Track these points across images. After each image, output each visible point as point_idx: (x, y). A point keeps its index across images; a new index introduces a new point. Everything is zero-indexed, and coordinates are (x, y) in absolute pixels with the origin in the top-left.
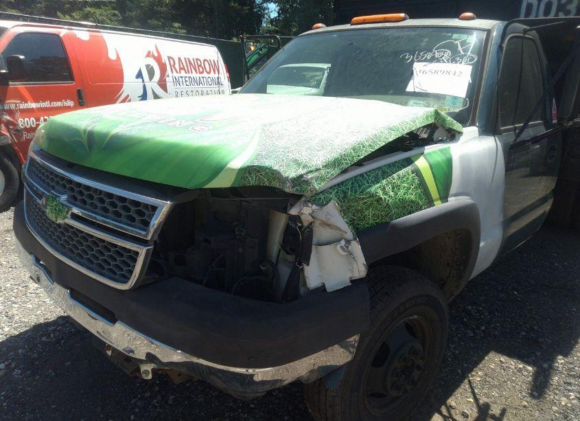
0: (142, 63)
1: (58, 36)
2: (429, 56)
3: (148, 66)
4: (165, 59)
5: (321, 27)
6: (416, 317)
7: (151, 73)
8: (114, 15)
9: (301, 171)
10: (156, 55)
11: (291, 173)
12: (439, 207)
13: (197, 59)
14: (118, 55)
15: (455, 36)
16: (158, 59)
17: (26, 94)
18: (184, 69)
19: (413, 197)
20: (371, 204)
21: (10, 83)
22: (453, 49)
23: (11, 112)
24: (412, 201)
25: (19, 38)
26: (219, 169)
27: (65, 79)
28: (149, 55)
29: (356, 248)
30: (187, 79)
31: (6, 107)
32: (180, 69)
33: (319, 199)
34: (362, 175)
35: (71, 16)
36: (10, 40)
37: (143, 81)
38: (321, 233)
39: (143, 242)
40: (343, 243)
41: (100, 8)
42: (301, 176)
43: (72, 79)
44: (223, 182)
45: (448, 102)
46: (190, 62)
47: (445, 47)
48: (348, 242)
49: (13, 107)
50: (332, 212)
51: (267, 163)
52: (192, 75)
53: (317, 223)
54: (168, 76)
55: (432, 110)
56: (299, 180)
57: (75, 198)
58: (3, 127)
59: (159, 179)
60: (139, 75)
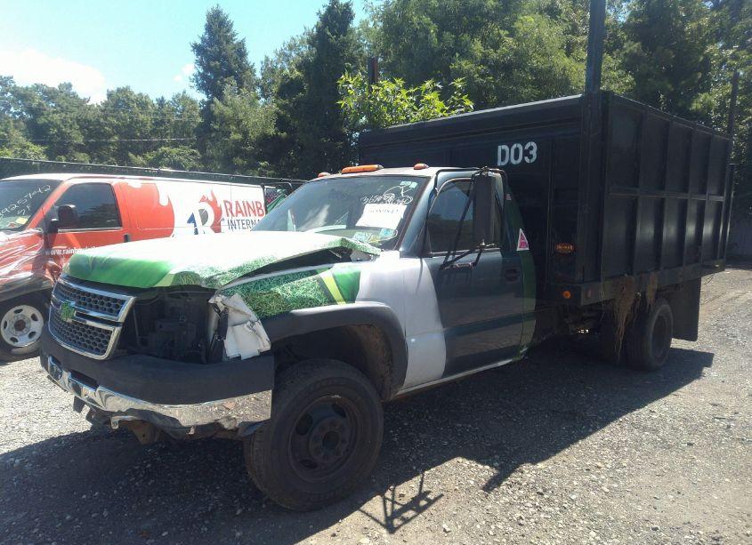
0: (195, 208)
1: (110, 185)
2: (378, 199)
3: (201, 211)
4: (220, 203)
5: (326, 175)
6: (338, 396)
7: (204, 218)
8: (193, 154)
9: (213, 274)
10: (211, 199)
11: (206, 275)
12: (342, 306)
13: (257, 202)
14: (169, 201)
15: (403, 183)
16: (213, 204)
17: (73, 240)
18: (241, 212)
19: (312, 296)
20: (272, 299)
21: (59, 230)
22: (397, 193)
23: (56, 258)
24: (311, 299)
25: (74, 188)
26: (164, 275)
27: (111, 225)
28: (203, 199)
29: (259, 327)
30: (244, 222)
31: (53, 253)
32: (237, 212)
33: (228, 293)
34: (266, 279)
35: (143, 156)
36: (64, 191)
37: (195, 226)
38: (234, 317)
39: (115, 324)
40: (249, 323)
41: (177, 147)
42: (212, 277)
43: (121, 226)
44: (165, 283)
45: (382, 234)
46: (249, 206)
47: (392, 191)
48: (253, 323)
49: (59, 253)
50: (237, 301)
51: (192, 270)
52: (249, 218)
53: (230, 310)
54: (223, 219)
55: (340, 238)
56: (210, 279)
57: (80, 303)
58: (47, 272)
59: (128, 284)
60: (192, 220)
